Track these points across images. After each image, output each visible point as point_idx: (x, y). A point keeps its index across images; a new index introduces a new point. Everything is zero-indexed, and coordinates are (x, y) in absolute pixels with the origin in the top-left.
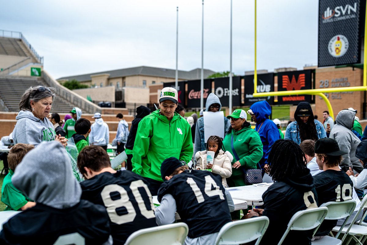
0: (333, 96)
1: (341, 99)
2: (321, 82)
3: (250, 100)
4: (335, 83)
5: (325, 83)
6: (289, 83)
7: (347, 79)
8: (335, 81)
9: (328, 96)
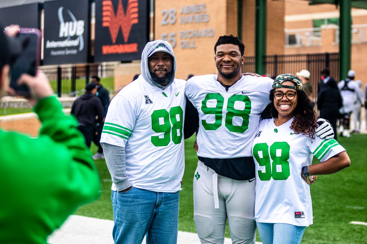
0: (182, 43)
1: (195, 48)
2: (164, 14)
3: (53, 53)
4: (186, 14)
5: (171, 15)
6: (113, 16)
7: (205, 6)
8: (185, 11)
9: (173, 44)
